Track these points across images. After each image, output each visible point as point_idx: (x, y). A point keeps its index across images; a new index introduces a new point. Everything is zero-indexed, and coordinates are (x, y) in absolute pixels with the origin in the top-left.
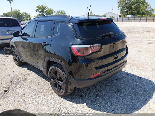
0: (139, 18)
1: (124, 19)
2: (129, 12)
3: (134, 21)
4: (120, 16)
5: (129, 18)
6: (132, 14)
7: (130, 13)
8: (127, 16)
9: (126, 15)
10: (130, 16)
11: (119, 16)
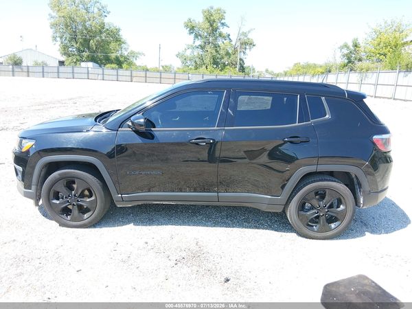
0: (114, 72)
1: (76, 70)
2: (85, 54)
3: (103, 77)
4: (62, 63)
5: (90, 69)
6: (93, 59)
7: (88, 56)
8: (83, 64)
9: (77, 60)
10: (90, 64)
11: (60, 62)
